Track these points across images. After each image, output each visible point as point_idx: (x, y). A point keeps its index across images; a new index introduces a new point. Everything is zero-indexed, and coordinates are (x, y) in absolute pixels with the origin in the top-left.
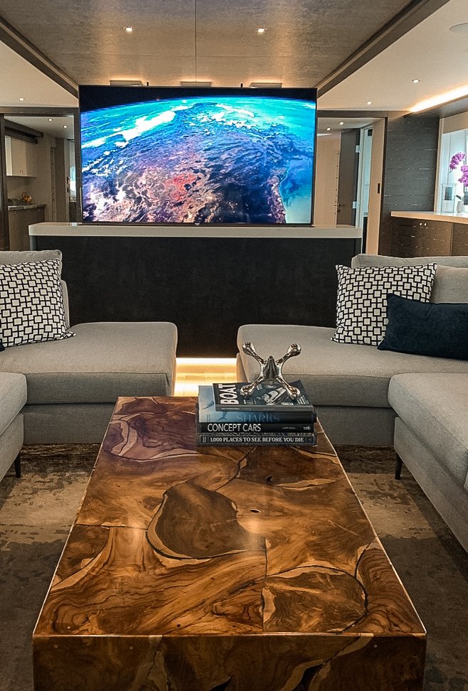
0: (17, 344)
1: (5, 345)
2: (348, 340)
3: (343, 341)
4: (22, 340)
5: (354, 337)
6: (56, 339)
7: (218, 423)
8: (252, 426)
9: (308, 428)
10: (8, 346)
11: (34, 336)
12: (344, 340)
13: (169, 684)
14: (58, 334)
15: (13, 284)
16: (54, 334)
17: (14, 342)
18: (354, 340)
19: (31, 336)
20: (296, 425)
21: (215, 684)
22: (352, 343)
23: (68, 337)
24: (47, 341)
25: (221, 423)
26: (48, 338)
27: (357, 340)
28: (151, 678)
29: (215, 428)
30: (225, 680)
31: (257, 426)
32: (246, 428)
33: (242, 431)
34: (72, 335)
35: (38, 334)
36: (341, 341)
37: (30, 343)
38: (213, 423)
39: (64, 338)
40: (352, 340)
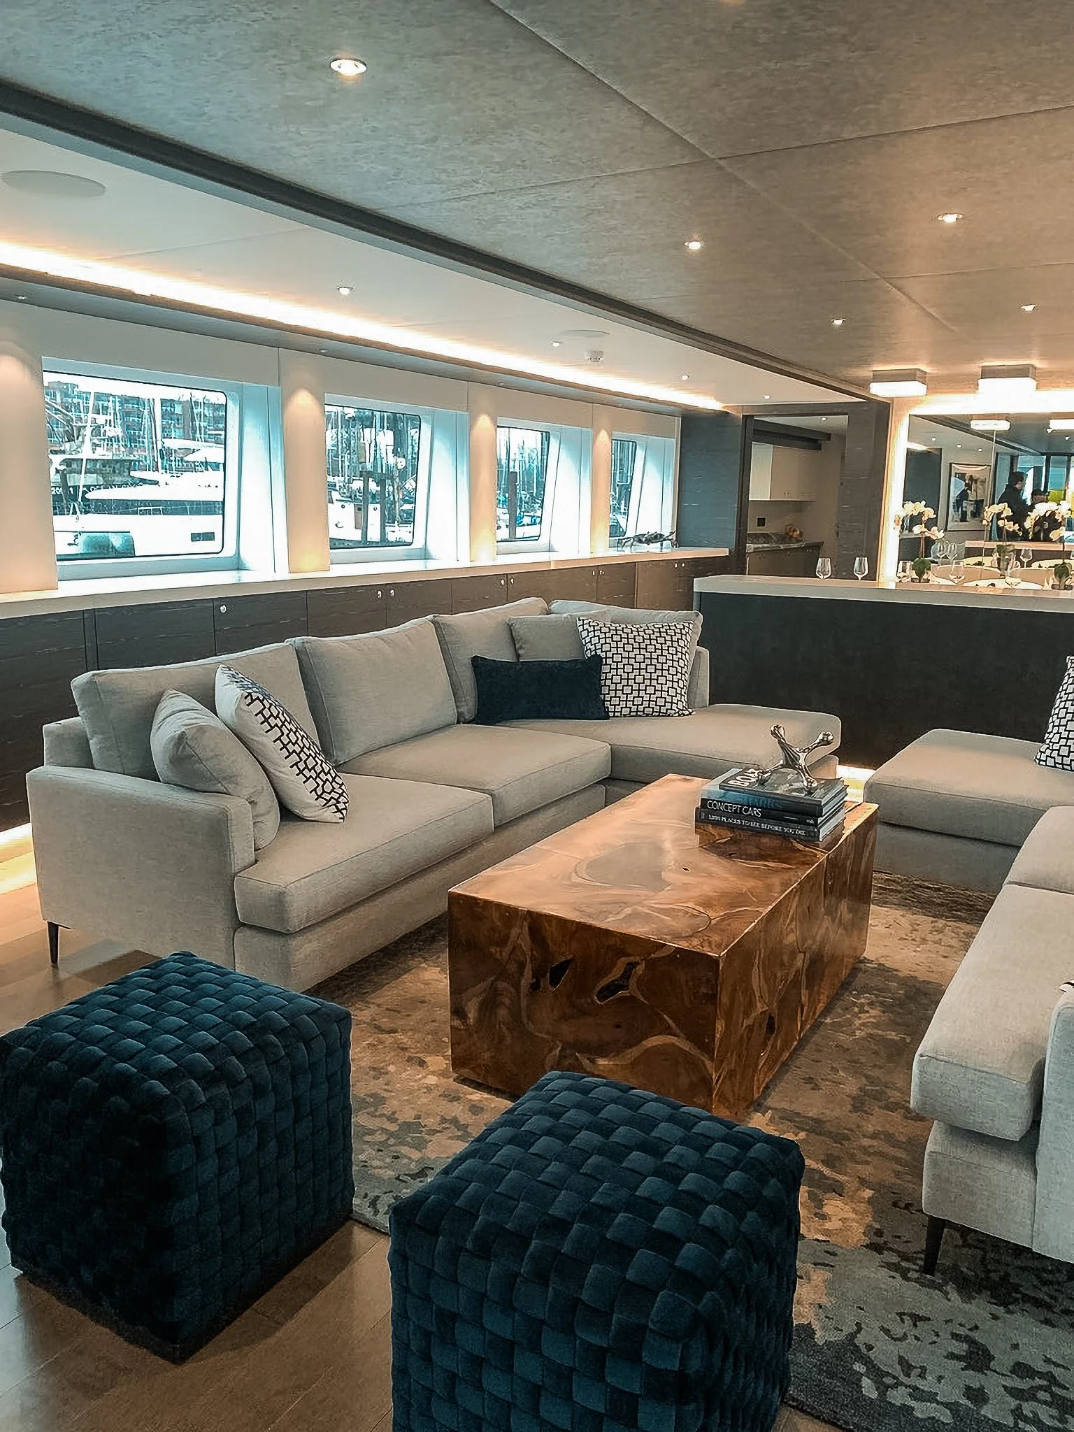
0: (625, 716)
1: (611, 714)
2: (1050, 762)
3: (1044, 763)
4: (631, 712)
5: (1059, 760)
6: (669, 715)
7: (718, 801)
8: (752, 809)
9: (812, 822)
10: (614, 716)
11: (644, 708)
12: (1046, 761)
13: (532, 950)
14: (671, 709)
15: (651, 648)
16: (667, 710)
17: (621, 712)
18: (1059, 764)
19: (641, 708)
20: (799, 816)
21: (563, 959)
22: (1055, 767)
23: (684, 715)
24: (659, 716)
25: (721, 802)
26: (660, 712)
27: (1062, 764)
28: (519, 942)
29: (715, 805)
30: (569, 957)
31: (756, 812)
32: (746, 811)
33: (741, 813)
34: (690, 714)
35: (649, 707)
36: (1041, 763)
37: (640, 716)
38: (713, 801)
39: (679, 715)
40: (1055, 763)
